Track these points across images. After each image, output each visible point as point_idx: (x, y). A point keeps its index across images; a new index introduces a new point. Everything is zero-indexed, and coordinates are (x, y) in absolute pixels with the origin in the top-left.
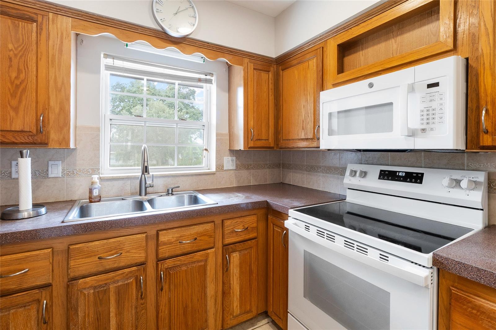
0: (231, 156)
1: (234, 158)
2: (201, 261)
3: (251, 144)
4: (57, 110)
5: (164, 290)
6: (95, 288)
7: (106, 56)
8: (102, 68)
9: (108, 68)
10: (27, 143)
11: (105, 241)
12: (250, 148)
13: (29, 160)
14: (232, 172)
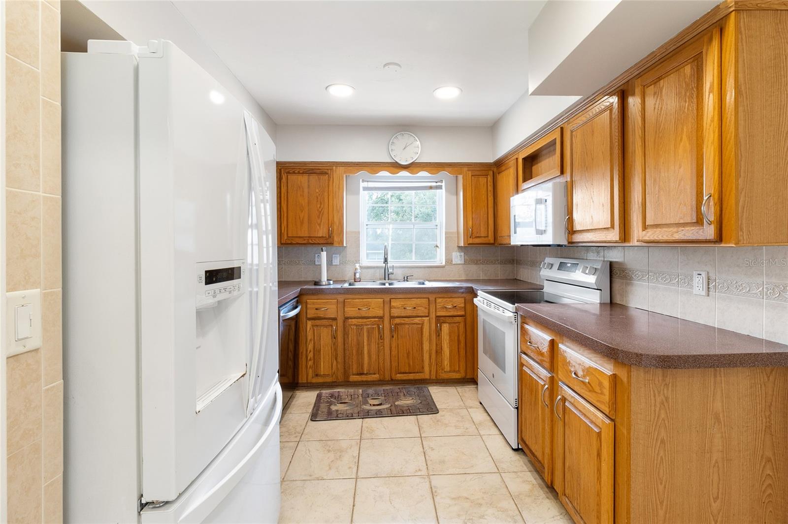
0: (459, 252)
1: (463, 254)
2: (419, 324)
3: (471, 241)
4: (337, 224)
5: (394, 338)
6: (357, 326)
7: (363, 181)
8: (361, 189)
9: (365, 189)
10: (322, 244)
11: (361, 300)
12: (469, 244)
13: (325, 252)
14: (461, 266)
